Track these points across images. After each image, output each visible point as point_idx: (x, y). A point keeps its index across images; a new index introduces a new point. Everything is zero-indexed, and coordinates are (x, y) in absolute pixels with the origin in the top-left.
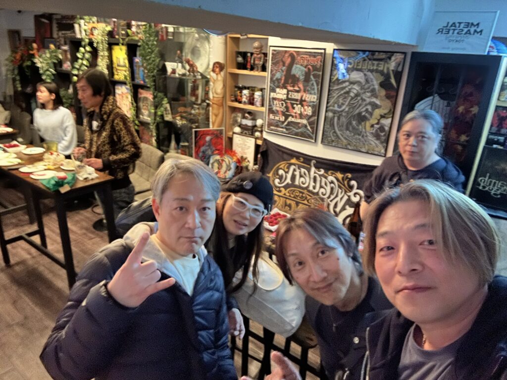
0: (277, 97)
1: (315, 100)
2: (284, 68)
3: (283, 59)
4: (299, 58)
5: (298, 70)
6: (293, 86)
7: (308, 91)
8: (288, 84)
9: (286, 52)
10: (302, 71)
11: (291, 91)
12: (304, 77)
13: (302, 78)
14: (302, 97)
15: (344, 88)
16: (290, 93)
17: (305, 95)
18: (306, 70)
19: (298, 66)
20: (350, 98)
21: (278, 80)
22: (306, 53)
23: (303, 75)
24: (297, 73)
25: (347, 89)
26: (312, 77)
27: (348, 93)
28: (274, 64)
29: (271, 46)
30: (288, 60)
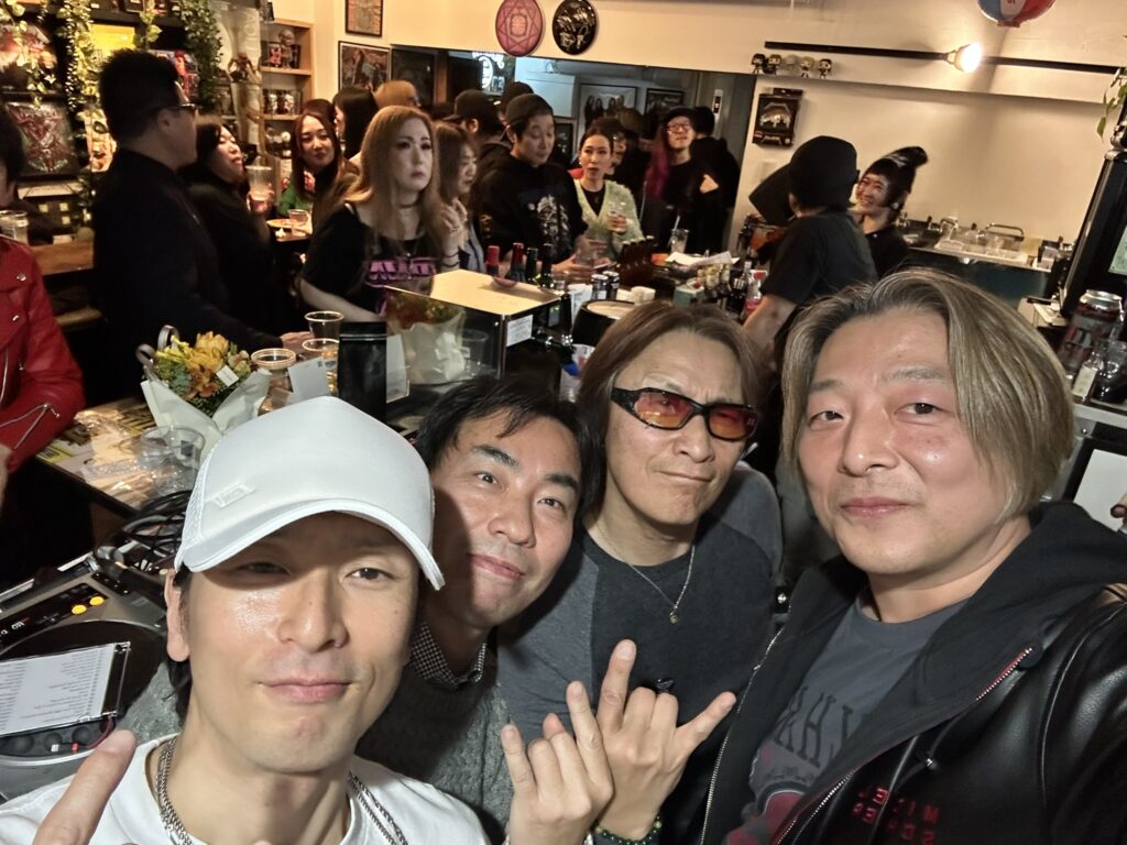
2: (355, 67)
3: (353, 57)
5: (367, 69)
9: (356, 49)
10: (371, 70)
19: (368, 64)
21: (350, 79)
24: (366, 72)
28: (345, 61)
29: (340, 42)
30: (358, 59)
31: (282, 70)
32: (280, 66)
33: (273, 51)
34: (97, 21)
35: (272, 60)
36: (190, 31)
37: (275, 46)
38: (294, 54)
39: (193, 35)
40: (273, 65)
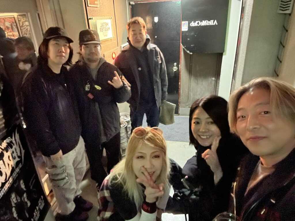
6: (8, 30)
11: (8, 32)
13: (10, 27)
14: (13, 34)
15: (25, 28)
17: (13, 33)
18: (10, 24)
20: (28, 32)
22: (8, 18)
25: (26, 28)
26: (13, 26)
27: (27, 29)
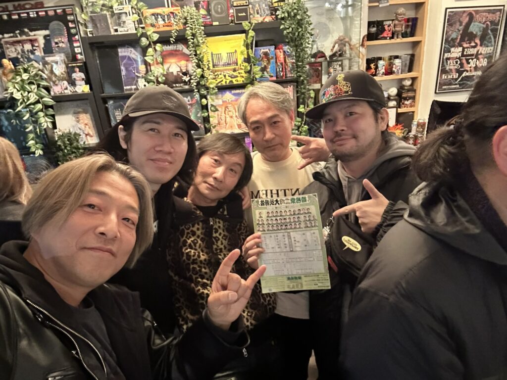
0: (451, 56)
1: (491, 52)
2: (461, 28)
3: (461, 19)
4: (478, 16)
5: (476, 28)
7: (485, 44)
8: (464, 41)
9: (464, 12)
10: (480, 28)
12: (481, 33)
16: (466, 50)
19: (477, 23)
21: (454, 40)
23: (480, 31)
24: (474, 31)
28: (450, 25)
29: (446, 9)
30: (465, 20)
31: (393, 41)
32: (392, 38)
33: (386, 27)
34: (208, 35)
35: (385, 35)
36: (285, 29)
37: (388, 23)
38: (407, 27)
39: (288, 31)
40: (385, 38)
